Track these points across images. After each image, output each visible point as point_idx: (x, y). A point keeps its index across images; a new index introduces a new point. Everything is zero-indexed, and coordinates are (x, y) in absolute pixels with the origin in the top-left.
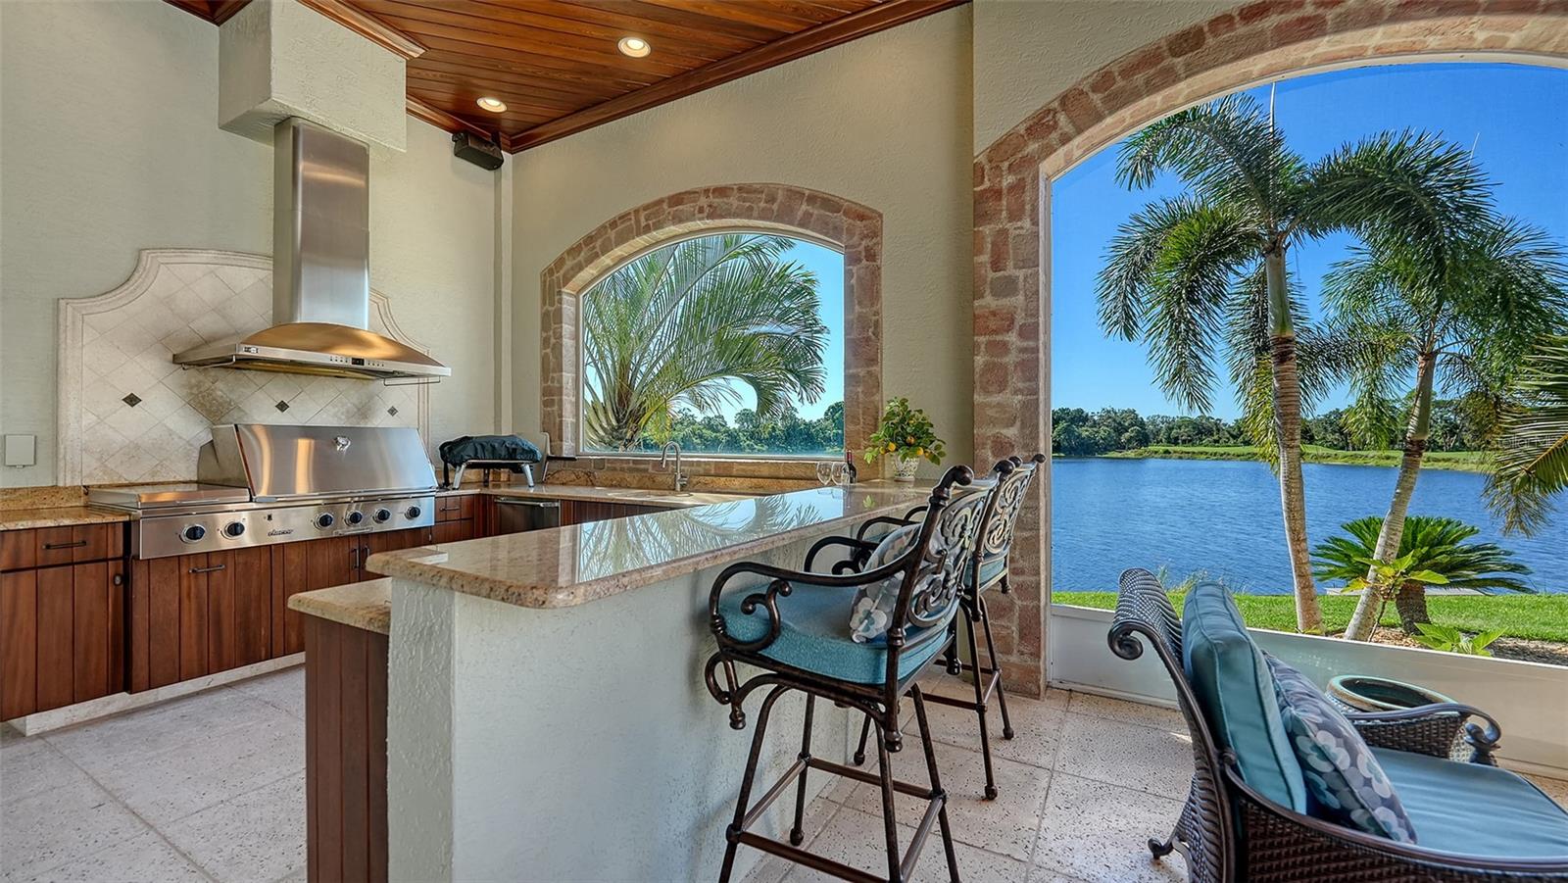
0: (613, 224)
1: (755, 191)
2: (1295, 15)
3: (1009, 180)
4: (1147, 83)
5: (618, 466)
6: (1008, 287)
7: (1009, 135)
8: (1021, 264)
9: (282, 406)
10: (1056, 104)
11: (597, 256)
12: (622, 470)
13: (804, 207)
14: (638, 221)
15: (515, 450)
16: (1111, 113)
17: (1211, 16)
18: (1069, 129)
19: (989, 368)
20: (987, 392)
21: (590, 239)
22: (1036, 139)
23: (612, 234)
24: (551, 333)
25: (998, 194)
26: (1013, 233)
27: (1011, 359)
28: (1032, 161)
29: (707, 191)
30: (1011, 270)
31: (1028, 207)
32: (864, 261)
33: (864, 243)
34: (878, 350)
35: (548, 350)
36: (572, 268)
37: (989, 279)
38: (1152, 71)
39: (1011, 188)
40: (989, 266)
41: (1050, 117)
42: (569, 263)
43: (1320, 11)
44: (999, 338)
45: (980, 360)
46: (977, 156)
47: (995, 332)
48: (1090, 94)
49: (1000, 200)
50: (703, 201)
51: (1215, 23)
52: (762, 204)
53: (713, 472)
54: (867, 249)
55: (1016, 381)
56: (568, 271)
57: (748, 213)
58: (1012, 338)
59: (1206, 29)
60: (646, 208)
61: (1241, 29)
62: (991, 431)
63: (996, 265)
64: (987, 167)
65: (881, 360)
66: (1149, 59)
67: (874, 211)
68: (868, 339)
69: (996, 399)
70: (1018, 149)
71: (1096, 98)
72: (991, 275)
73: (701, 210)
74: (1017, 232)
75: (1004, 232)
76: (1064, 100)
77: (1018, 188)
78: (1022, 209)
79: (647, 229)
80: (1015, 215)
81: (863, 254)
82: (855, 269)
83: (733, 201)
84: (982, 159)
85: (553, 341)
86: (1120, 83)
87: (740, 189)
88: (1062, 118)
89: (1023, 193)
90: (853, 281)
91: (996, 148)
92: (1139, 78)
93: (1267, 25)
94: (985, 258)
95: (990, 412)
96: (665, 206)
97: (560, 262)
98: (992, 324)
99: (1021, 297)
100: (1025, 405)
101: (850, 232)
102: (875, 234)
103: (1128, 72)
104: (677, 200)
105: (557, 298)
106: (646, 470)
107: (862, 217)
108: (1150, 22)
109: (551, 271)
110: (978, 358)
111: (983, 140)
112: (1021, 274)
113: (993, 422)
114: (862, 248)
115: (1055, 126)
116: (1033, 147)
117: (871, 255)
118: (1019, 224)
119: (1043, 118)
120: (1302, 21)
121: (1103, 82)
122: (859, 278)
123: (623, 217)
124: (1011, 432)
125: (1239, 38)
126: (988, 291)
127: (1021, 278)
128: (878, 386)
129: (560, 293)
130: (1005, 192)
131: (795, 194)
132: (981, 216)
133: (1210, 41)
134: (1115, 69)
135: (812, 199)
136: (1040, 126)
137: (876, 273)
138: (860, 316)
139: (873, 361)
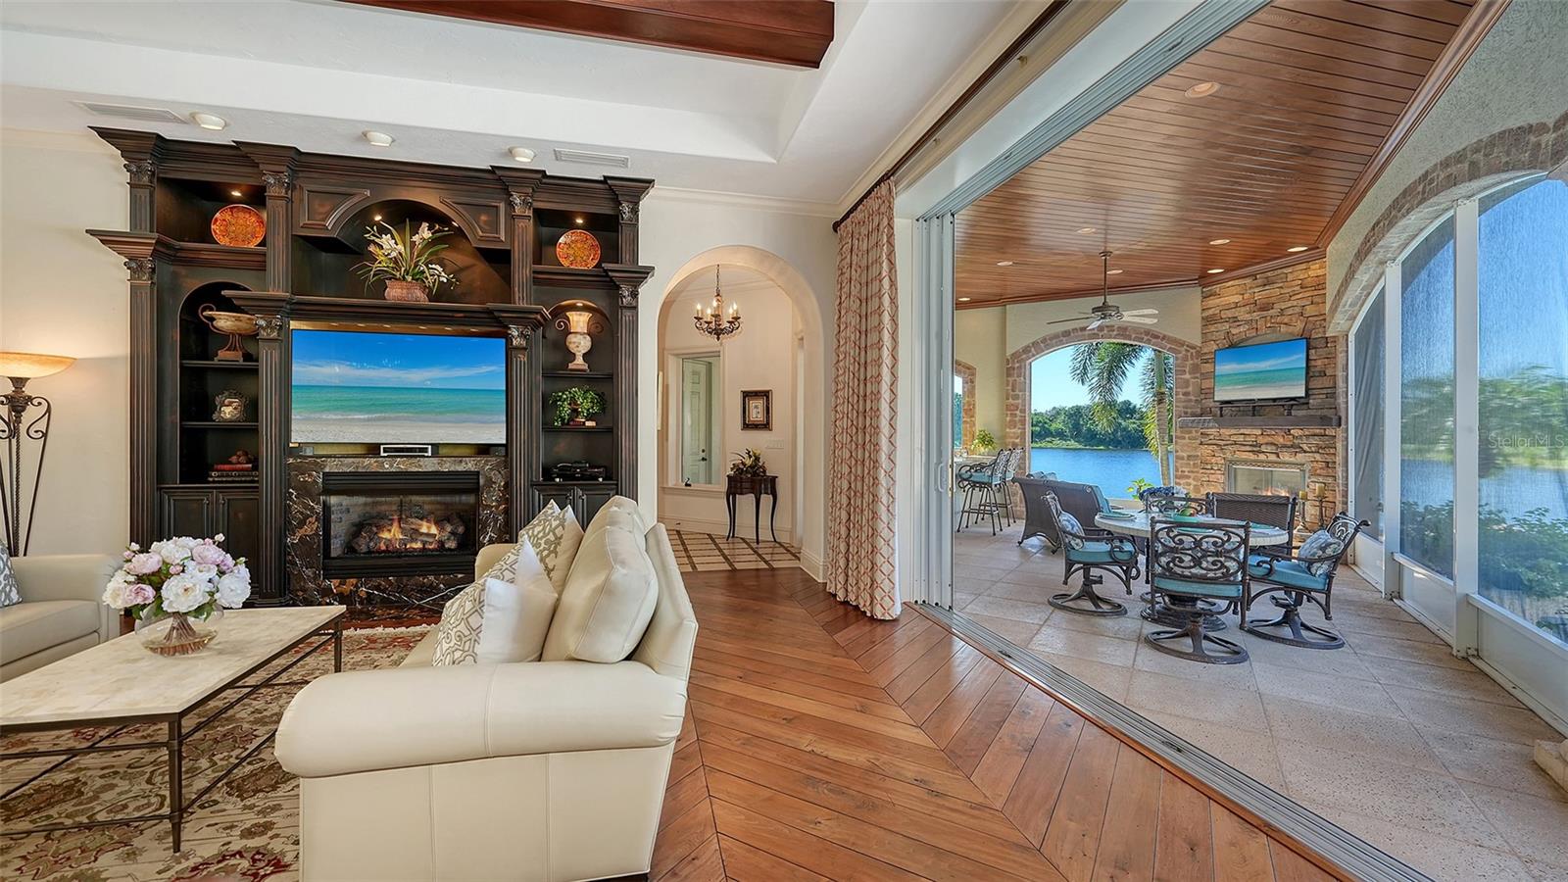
3: (1017, 365)
6: (1016, 397)
7: (1017, 351)
8: (1021, 391)
10: (1031, 344)
16: (1046, 350)
18: (1035, 352)
19: (1011, 422)
20: (1010, 429)
22: (1025, 354)
25: (1014, 369)
26: (1018, 381)
27: (1017, 419)
28: (1024, 360)
30: (1017, 392)
31: (1023, 374)
32: (969, 384)
33: (969, 377)
34: (974, 412)
37: (1011, 395)
38: (1058, 340)
39: (1018, 367)
40: (1011, 390)
41: (1029, 348)
43: (1099, 332)
44: (1014, 413)
45: (1008, 419)
46: (1007, 356)
47: (1013, 410)
48: (1041, 343)
51: (1074, 329)
54: (970, 380)
55: (1019, 426)
58: (1018, 412)
59: (1071, 331)
61: (1080, 333)
62: (1011, 441)
63: (1013, 390)
64: (1010, 360)
65: (975, 417)
66: (1057, 336)
67: (974, 367)
68: (970, 410)
69: (1013, 431)
70: (1020, 356)
71: (1042, 345)
72: (1012, 393)
75: (1015, 381)
76: (1033, 344)
77: (1020, 368)
80: (1019, 376)
82: (966, 386)
84: (1009, 357)
86: (1049, 342)
88: (1033, 349)
89: (1022, 369)
91: (1013, 355)
92: (1054, 341)
93: (1086, 333)
94: (1010, 388)
95: (1011, 435)
98: (1012, 408)
99: (1021, 401)
100: (1021, 433)
101: (964, 373)
102: (973, 374)
103: (1051, 339)
107: (970, 367)
111: (1009, 352)
112: (1021, 393)
113: (1012, 438)
114: (968, 379)
115: (1030, 351)
116: (1024, 356)
117: (972, 382)
118: (1020, 379)
119: (1027, 348)
121: (1044, 340)
124: (1018, 441)
126: (1011, 398)
127: (1021, 395)
128: (974, 425)
130: (1016, 368)
132: (1008, 375)
136: (1026, 350)
137: (974, 387)
138: (968, 402)
139: (972, 416)
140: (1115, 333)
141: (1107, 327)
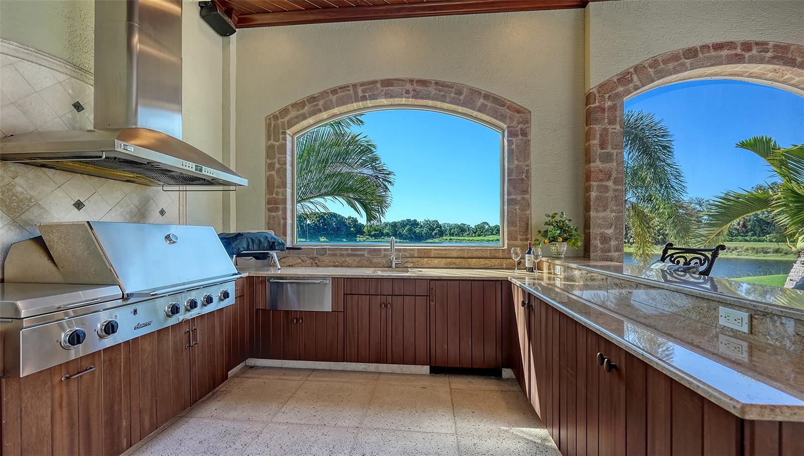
0: (334, 91)
1: (447, 86)
2: (733, 52)
3: (608, 104)
4: (674, 68)
5: (338, 252)
6: (608, 158)
7: (609, 81)
8: (615, 147)
9: (79, 205)
10: (632, 70)
11: (320, 111)
12: (342, 255)
13: (482, 100)
14: (356, 93)
15: (274, 243)
16: (658, 80)
17: (701, 44)
18: (638, 83)
19: (598, 198)
20: (597, 211)
21: (312, 99)
22: (623, 85)
23: (334, 98)
24: (276, 160)
25: (603, 109)
26: (610, 131)
27: (610, 194)
28: (619, 96)
29: (411, 81)
30: (609, 150)
31: (618, 119)
32: (520, 136)
33: (520, 126)
34: (528, 186)
35: (273, 173)
36: (296, 117)
37: (599, 153)
38: (676, 64)
39: (610, 108)
40: (598, 146)
41: (629, 76)
42: (293, 113)
43: (743, 53)
44: (604, 183)
45: (593, 194)
46: (592, 89)
47: (601, 180)
48: (648, 68)
49: (604, 113)
50: (408, 86)
51: (702, 47)
52: (452, 95)
53: (416, 255)
54: (522, 129)
55: (612, 205)
56: (292, 119)
57: (443, 99)
58: (610, 184)
59: (699, 49)
60: (362, 84)
61: (713, 53)
62: (599, 231)
63: (602, 145)
64: (597, 95)
65: (531, 191)
66: (675, 57)
67: (525, 109)
68: (522, 180)
69: (602, 214)
70: (613, 89)
71: (651, 71)
72: (599, 151)
73: (407, 92)
74: (613, 130)
75: (606, 130)
76: (636, 69)
77: (613, 108)
78: (615, 119)
79: (364, 98)
80: (611, 122)
81: (519, 132)
82: (514, 140)
83: (432, 90)
84: (595, 90)
85: (277, 166)
86: (662, 66)
87: (437, 83)
88: (635, 77)
89: (616, 111)
90: (513, 146)
91: (601, 86)
92: (671, 66)
93: (723, 53)
94: (595, 142)
95: (599, 221)
96: (379, 85)
97: (285, 112)
98: (601, 176)
99: (615, 164)
100: (617, 218)
101: (511, 119)
102: (527, 121)
103: (665, 62)
104: (388, 83)
105: (281, 136)
106: (363, 255)
107: (518, 112)
108: (675, 40)
109: (276, 117)
110: (593, 193)
111: (595, 82)
112: (615, 152)
113: (600, 226)
114: (518, 128)
115: (631, 81)
116: (621, 89)
117: (524, 134)
118: (614, 126)
119: (626, 76)
120: (736, 55)
121: (654, 63)
122: (517, 146)
123: (344, 88)
124: (610, 232)
125: (712, 57)
126: (598, 159)
127: (615, 154)
128: (529, 205)
129: (284, 133)
130: (607, 109)
131: (475, 92)
132: (591, 120)
133: (700, 55)
134: (660, 59)
135: (487, 96)
136: (624, 79)
137: (527, 143)
138: (517, 166)
139: (525, 192)
140: (770, 54)
141: (757, 44)
